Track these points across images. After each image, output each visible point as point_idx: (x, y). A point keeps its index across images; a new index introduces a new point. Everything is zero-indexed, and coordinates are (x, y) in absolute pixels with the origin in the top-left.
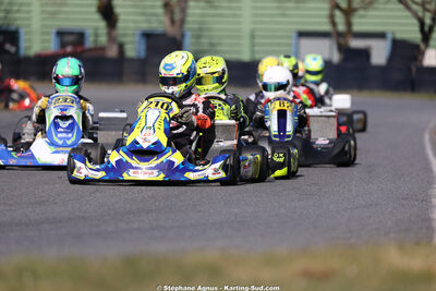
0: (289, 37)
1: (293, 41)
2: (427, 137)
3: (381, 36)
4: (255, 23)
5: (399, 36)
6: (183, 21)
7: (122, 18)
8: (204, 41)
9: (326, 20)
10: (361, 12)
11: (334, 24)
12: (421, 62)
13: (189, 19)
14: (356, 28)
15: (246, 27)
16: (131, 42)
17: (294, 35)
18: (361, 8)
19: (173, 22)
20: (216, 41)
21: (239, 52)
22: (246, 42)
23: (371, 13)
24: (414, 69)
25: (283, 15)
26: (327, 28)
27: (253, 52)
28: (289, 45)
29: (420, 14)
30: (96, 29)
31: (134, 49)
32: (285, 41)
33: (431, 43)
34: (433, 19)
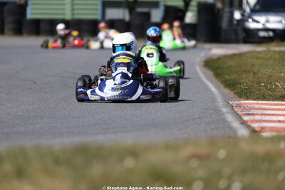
1: (99, 7)
12: (183, 20)
20: (49, 7)
27: (73, 14)
28: (96, 9)
32: (95, 7)
33: (191, 8)
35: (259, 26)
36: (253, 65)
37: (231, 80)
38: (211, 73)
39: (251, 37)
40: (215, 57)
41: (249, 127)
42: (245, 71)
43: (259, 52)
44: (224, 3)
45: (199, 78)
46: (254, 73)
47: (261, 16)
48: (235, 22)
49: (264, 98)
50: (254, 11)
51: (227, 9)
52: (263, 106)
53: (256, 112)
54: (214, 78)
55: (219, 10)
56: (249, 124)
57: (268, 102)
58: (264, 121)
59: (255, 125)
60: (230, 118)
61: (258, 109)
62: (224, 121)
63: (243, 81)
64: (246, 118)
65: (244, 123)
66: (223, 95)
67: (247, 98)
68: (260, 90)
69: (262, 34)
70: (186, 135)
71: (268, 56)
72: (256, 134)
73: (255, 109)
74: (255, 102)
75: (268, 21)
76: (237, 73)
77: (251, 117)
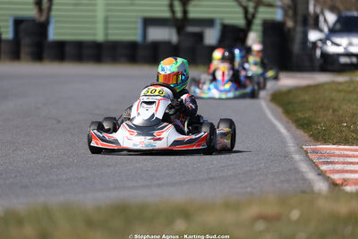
0: (135, 22)
1: (139, 25)
4: (108, 11)
5: (228, 22)
6: (50, 9)
9: (167, 9)
10: (195, 3)
11: (173, 12)
12: (244, 42)
13: (54, 7)
15: (100, 14)
16: (7, 27)
17: (140, 20)
19: (40, 10)
21: (94, 34)
25: (132, 4)
26: (167, 15)
27: (106, 34)
28: (135, 29)
29: (244, 3)
31: (8, 34)
32: (133, 26)
33: (254, 27)
34: (256, 8)
35: (340, 50)
36: (332, 100)
37: (305, 118)
38: (280, 110)
39: (329, 63)
40: (284, 89)
41: (328, 179)
42: (322, 107)
43: (340, 83)
44: (295, 22)
45: (265, 116)
46: (334, 111)
47: (342, 37)
48: (310, 45)
49: (346, 141)
50: (333, 31)
51: (299, 29)
52: (346, 153)
53: (336, 160)
54: (283, 116)
55: (289, 30)
56: (328, 175)
57: (352, 147)
58: (347, 171)
59: (336, 177)
60: (304, 167)
61: (339, 156)
62: (297, 171)
63: (320, 120)
64: (324, 168)
65: (321, 174)
66: (295, 138)
67: (326, 142)
68: (342, 131)
69: (343, 60)
70: (249, 189)
71: (351, 89)
72: (337, 188)
73: (334, 156)
74: (334, 146)
75: (350, 44)
76: (312, 109)
77: (330, 167)
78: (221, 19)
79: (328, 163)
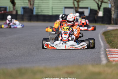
0: (62, 8)
2: (99, 35)
3: (87, 8)
4: (53, 5)
5: (92, 8)
6: (33, 4)
7: (17, 3)
8: (39, 9)
9: (72, 4)
10: (82, 2)
11: (74, 5)
12: (98, 15)
13: (35, 4)
14: (80, 6)
15: (51, 6)
16: (20, 10)
17: (63, 8)
18: (82, 1)
19: (31, 4)
20: (42, 9)
21: (48, 13)
22: (51, 10)
23: (84, 2)
24: (96, 17)
25: (61, 2)
26: (72, 6)
27: (52, 12)
29: (98, 2)
30: (10, 6)
31: (20, 12)
33: (101, 10)
34: (101, 3)
38: (104, 37)
40: (109, 30)
44: (115, 8)
53: (113, 53)
54: (105, 40)
56: (109, 59)
58: (116, 57)
59: (111, 59)
61: (116, 52)
64: (109, 56)
77: (111, 56)
78: (90, 7)
79: (111, 55)
